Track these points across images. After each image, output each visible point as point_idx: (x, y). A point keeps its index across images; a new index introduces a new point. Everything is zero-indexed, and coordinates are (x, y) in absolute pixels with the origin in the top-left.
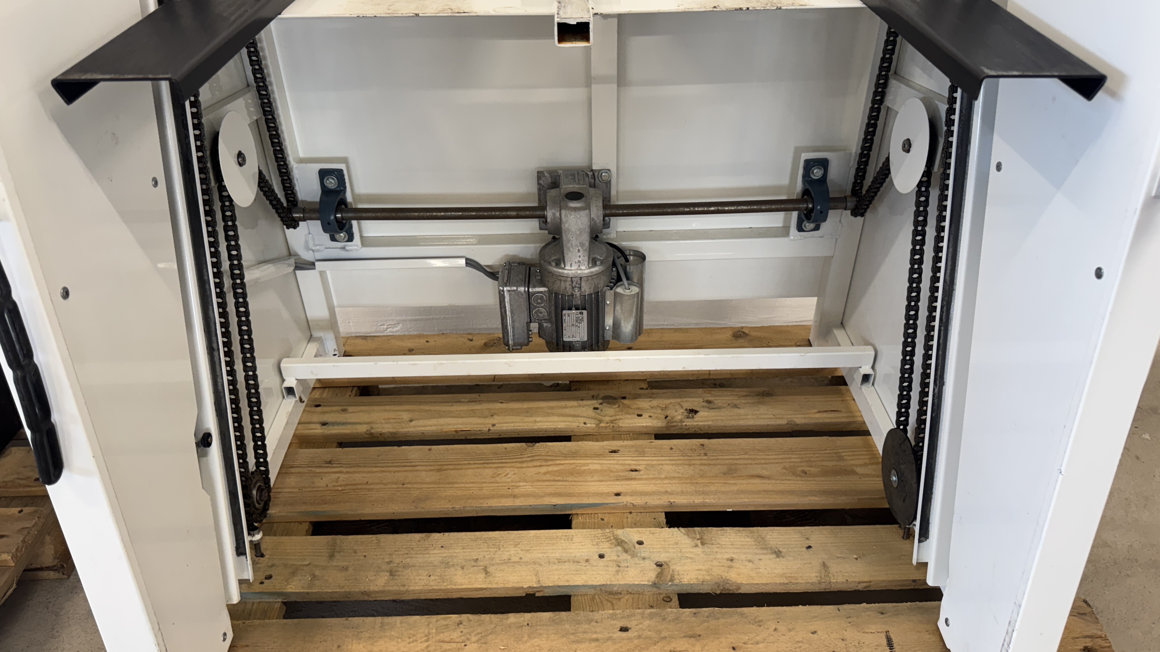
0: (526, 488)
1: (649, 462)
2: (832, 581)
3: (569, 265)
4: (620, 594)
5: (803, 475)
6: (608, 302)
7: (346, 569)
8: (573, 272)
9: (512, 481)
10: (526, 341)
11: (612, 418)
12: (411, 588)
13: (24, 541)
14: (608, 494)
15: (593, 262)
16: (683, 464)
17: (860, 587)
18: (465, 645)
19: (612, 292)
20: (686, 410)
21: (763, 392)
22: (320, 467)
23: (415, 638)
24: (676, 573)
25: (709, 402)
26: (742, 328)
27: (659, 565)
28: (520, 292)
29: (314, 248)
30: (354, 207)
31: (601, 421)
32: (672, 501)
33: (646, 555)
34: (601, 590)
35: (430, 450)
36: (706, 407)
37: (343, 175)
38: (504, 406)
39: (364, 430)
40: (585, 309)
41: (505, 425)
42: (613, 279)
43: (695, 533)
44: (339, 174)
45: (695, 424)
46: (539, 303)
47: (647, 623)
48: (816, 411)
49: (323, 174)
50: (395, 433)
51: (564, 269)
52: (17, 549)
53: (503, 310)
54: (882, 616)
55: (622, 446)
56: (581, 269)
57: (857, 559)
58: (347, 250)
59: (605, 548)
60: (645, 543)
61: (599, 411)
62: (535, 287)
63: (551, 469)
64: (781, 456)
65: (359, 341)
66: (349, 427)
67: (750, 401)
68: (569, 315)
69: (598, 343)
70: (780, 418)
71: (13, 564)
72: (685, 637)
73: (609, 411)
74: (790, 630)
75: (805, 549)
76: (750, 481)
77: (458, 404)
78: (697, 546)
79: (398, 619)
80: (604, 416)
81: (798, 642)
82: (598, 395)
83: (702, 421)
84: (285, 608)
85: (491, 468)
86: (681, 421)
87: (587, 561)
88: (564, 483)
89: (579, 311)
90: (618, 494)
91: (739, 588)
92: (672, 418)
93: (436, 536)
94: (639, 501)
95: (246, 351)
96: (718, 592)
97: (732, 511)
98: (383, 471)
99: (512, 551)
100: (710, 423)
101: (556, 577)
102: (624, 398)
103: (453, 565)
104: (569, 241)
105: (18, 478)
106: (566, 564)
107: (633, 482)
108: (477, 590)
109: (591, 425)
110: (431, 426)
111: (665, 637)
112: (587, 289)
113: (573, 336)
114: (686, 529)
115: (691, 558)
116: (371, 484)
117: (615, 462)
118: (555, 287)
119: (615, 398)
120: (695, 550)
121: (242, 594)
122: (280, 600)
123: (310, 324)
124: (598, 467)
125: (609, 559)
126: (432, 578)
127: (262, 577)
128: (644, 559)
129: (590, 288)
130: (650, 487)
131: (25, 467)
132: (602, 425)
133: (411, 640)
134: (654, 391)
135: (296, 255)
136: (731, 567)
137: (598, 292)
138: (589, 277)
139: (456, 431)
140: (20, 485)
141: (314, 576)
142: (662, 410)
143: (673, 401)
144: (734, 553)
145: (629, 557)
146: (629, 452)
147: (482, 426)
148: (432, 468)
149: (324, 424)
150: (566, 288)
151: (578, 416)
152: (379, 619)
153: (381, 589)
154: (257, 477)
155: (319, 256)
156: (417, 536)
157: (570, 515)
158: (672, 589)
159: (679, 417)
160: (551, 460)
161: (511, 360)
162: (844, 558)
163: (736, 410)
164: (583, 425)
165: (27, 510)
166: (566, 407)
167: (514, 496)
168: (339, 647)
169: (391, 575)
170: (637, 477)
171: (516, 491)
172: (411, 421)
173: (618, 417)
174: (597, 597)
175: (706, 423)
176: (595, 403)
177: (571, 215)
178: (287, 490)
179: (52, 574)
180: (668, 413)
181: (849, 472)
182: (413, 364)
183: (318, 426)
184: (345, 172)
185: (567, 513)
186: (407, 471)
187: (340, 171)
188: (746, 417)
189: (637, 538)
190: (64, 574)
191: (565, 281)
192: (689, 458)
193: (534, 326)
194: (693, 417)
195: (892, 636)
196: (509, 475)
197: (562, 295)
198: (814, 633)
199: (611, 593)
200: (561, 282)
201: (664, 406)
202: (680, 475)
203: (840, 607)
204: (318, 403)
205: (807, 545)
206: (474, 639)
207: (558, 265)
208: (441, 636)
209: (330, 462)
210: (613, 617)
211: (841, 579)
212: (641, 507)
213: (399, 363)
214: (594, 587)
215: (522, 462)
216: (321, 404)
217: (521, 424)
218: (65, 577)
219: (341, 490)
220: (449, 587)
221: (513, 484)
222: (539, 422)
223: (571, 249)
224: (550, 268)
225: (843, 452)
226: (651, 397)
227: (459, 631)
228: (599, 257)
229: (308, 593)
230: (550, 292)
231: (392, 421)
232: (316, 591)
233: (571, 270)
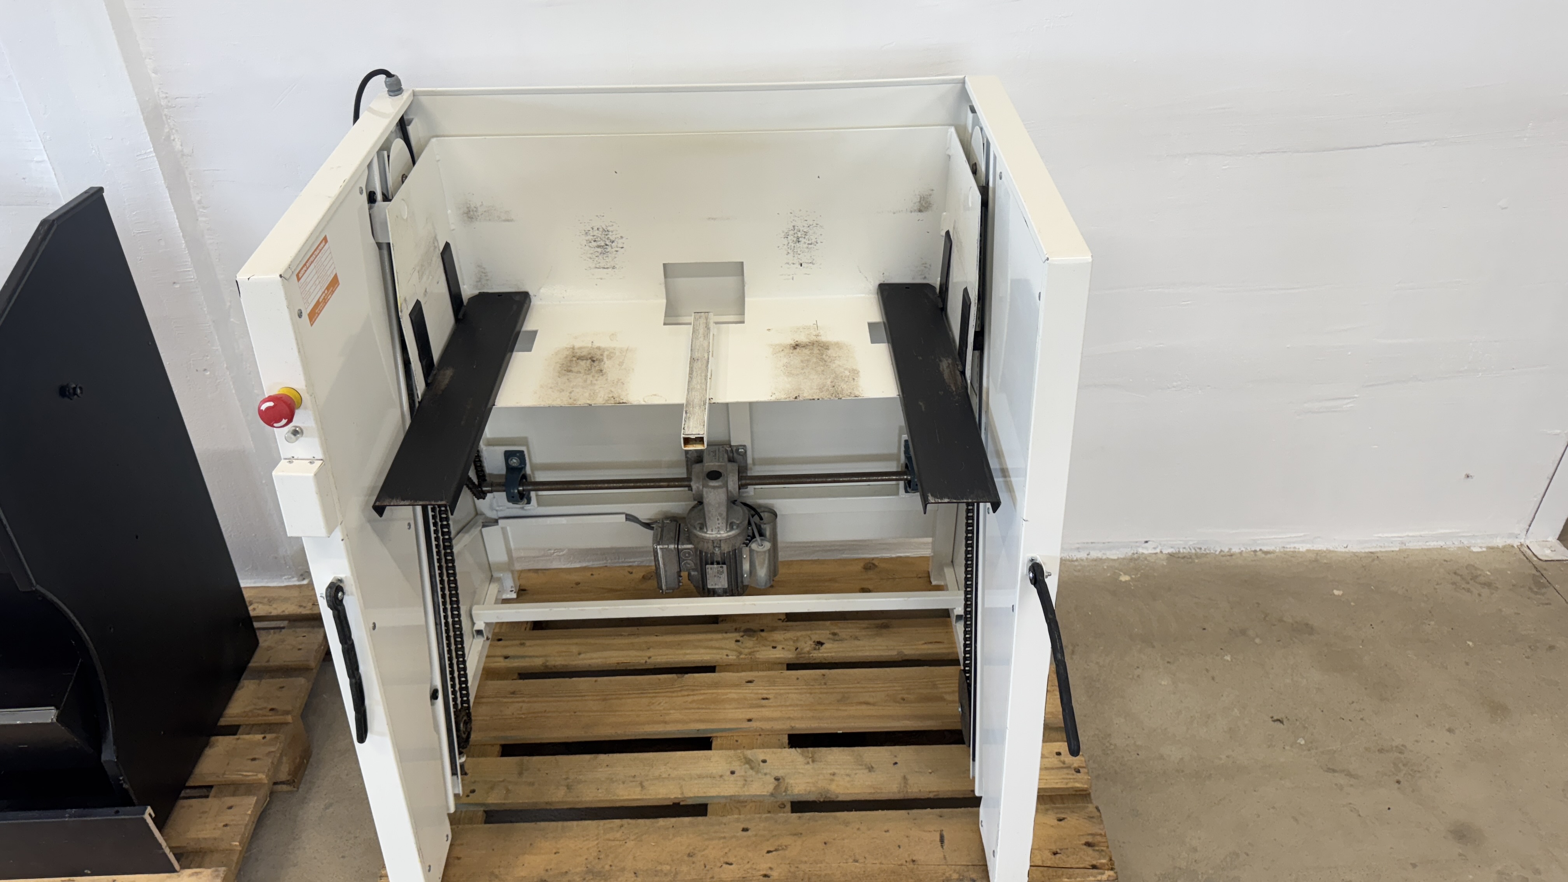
0: (676, 715)
1: (778, 691)
2: (909, 790)
3: (710, 530)
4: (746, 802)
5: (902, 701)
6: (745, 556)
7: (532, 784)
8: (714, 536)
9: (664, 709)
10: (677, 586)
11: (750, 650)
12: (583, 799)
13: (272, 763)
14: (741, 720)
15: (731, 526)
16: (806, 693)
17: (931, 796)
18: (626, 843)
19: (748, 548)
20: (814, 642)
21: (882, 624)
22: (505, 697)
23: (587, 838)
24: (789, 786)
25: (834, 634)
26: (873, 559)
27: (777, 779)
28: (671, 550)
29: (497, 508)
30: (533, 480)
31: (741, 653)
32: (793, 725)
33: (768, 771)
34: (731, 800)
35: (596, 681)
36: (831, 639)
37: (524, 455)
38: (659, 639)
39: (541, 663)
40: (724, 563)
41: (659, 657)
42: (749, 536)
43: (808, 752)
44: (520, 455)
45: (820, 655)
46: (687, 557)
47: (762, 825)
48: (923, 642)
49: (508, 455)
50: (567, 665)
51: (706, 533)
52: (269, 770)
53: (657, 563)
54: (941, 819)
55: (756, 677)
56: (720, 534)
57: (931, 773)
58: (526, 510)
59: (735, 766)
60: (768, 761)
61: (739, 644)
62: (683, 544)
63: (696, 698)
64: (888, 685)
65: (531, 574)
66: (527, 659)
67: (870, 633)
68: (711, 569)
69: (738, 587)
70: (891, 649)
71: (266, 782)
72: (791, 834)
73: (749, 643)
74: (869, 830)
75: (892, 765)
76: (858, 707)
77: (620, 637)
78: (808, 763)
79: (575, 823)
80: (743, 648)
81: (873, 838)
82: (740, 628)
83: (826, 653)
84: (485, 815)
85: (647, 697)
86: (809, 653)
87: (721, 776)
88: (707, 711)
89: (720, 566)
90: (750, 720)
91: (837, 797)
92: (802, 649)
93: (602, 757)
94: (767, 726)
95: (455, 616)
96: (822, 800)
97: (843, 733)
98: (558, 701)
99: (663, 769)
100: (833, 654)
101: (696, 790)
102: (762, 631)
103: (616, 781)
104: (709, 512)
105: (256, 709)
106: (705, 779)
107: (763, 709)
108: (634, 800)
109: (732, 657)
110: (596, 659)
111: (775, 836)
112: (726, 548)
113: (715, 585)
114: (801, 749)
115: (802, 773)
116: (549, 712)
117: (750, 691)
118: (700, 546)
119: (755, 631)
120: (806, 767)
121: (456, 805)
122: (482, 809)
123: (492, 566)
124: (735, 696)
125: (738, 775)
126: (600, 791)
127: (468, 792)
128: (766, 774)
129: (728, 547)
130: (777, 714)
131: (259, 698)
132: (742, 656)
133: (585, 839)
134: (789, 623)
135: (482, 514)
136: (832, 780)
137: (735, 550)
138: (726, 540)
139: (618, 663)
140: (258, 715)
141: (508, 791)
142: (794, 642)
143: (804, 633)
144: (837, 769)
145: (754, 773)
146: (762, 681)
147: (640, 658)
148: (598, 698)
149: (506, 657)
150: (708, 547)
151: (722, 649)
152: (560, 824)
153: (561, 800)
154: (463, 713)
155: (501, 514)
156: (587, 757)
157: (710, 737)
158: (787, 799)
159: (808, 649)
160: (697, 690)
161: (663, 606)
162: (921, 772)
163: (857, 643)
164: (725, 657)
165: (269, 736)
166: (711, 640)
167: (666, 723)
168: (531, 844)
169: (568, 788)
170: (767, 705)
171: (667, 718)
172: (579, 654)
173: (755, 649)
174: (727, 805)
175: (829, 655)
176: (736, 636)
177: (711, 492)
178: (480, 718)
179: (285, 788)
180: (799, 645)
181: (940, 699)
182: (582, 610)
183: (501, 659)
184: (526, 453)
185: (709, 735)
186: (577, 701)
187: (522, 452)
188: (864, 648)
189: (762, 757)
190: (294, 787)
191: (707, 543)
192: (811, 687)
193: (684, 574)
194: (819, 649)
195: (945, 833)
196: (662, 704)
197: (705, 552)
198: (887, 831)
199: (739, 802)
200: (704, 542)
201: (796, 639)
202: (802, 703)
203: (910, 811)
204: (500, 638)
205: (894, 762)
206: (632, 838)
207: (701, 529)
208: (608, 836)
209: (513, 693)
210: (738, 820)
211: (915, 790)
212: (768, 730)
213: (571, 609)
214: (724, 797)
215: (673, 692)
216: (503, 638)
217: (673, 657)
218: (295, 789)
219: (525, 718)
220: (613, 798)
221: (665, 712)
222: (687, 654)
223: (712, 518)
224: (695, 531)
225: (938, 681)
226: (785, 630)
227: (621, 832)
228: (735, 521)
229: (504, 804)
230: (696, 549)
231: (564, 654)
232: (511, 801)
233: (712, 534)
